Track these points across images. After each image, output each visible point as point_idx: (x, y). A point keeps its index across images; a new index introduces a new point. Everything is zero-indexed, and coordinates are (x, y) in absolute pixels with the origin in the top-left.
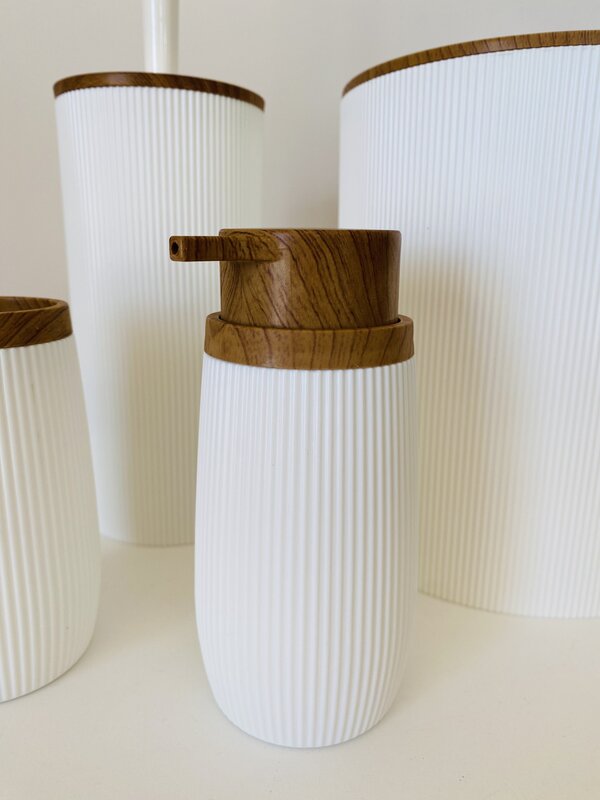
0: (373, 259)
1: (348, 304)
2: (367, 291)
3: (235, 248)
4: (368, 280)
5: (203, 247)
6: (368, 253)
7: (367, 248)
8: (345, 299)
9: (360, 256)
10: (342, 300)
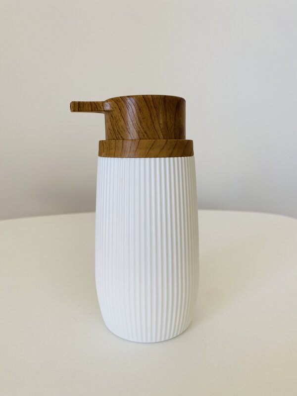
0: (155, 108)
1: (143, 128)
2: (153, 123)
3: (97, 106)
4: (153, 118)
5: (82, 106)
6: (152, 105)
7: (152, 102)
8: (142, 126)
9: (148, 107)
10: (140, 127)
